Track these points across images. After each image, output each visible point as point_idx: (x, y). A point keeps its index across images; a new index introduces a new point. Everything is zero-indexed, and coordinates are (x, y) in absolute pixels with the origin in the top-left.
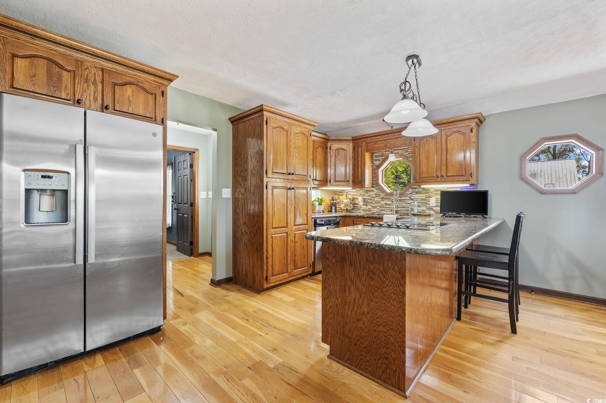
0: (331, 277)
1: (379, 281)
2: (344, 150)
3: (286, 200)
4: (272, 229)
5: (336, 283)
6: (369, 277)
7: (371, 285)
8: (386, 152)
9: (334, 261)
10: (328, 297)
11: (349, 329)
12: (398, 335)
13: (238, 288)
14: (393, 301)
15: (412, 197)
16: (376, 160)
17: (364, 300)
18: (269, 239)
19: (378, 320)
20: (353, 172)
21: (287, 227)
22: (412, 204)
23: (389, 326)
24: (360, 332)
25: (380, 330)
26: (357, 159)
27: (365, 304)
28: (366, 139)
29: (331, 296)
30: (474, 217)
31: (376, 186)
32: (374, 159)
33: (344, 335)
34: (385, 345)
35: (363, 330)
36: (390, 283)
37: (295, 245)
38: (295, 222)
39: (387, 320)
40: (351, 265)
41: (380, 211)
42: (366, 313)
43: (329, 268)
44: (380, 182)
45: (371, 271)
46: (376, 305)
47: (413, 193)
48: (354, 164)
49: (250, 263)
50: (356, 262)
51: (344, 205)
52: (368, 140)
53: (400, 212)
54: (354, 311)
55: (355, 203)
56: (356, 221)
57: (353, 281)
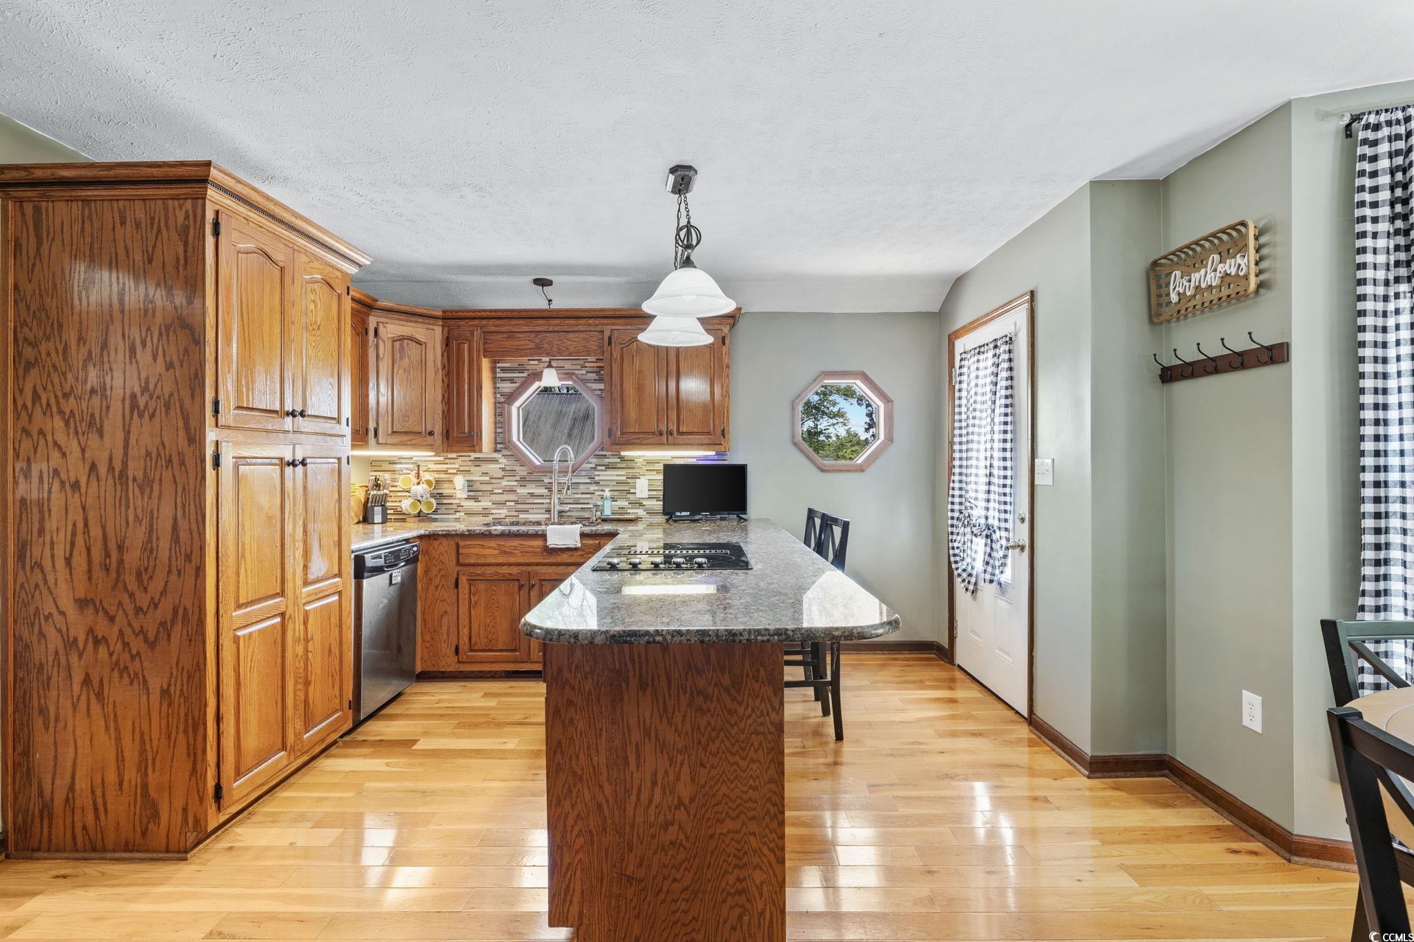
0: (579, 734)
1: (720, 712)
2: (419, 343)
3: (279, 503)
4: (235, 611)
5: (597, 745)
6: (693, 709)
7: (699, 728)
8: (532, 362)
9: (588, 686)
10: (570, 791)
11: (638, 859)
12: (767, 826)
13: (55, 873)
14: (756, 751)
15: (597, 478)
16: (503, 380)
17: (680, 770)
18: (225, 648)
19: (719, 808)
20: (446, 409)
21: (282, 593)
22: (597, 493)
23: (746, 814)
24: (670, 854)
25: (725, 831)
26: (458, 374)
27: (685, 777)
28: (484, 322)
29: (579, 786)
30: (722, 519)
31: (505, 448)
32: (498, 375)
33: (625, 879)
34: (737, 861)
35: (681, 844)
36: (749, 711)
37: (306, 651)
38: (306, 574)
39: (742, 799)
40: (643, 686)
41: (516, 514)
42: (686, 801)
43: (573, 710)
44: (515, 438)
45: (700, 692)
46: (714, 772)
47: (599, 468)
48: (448, 386)
49: (126, 754)
50: (656, 677)
51: (410, 501)
52: (491, 326)
53: (568, 514)
54: (653, 805)
55: (441, 495)
56: (465, 546)
57: (650, 728)
